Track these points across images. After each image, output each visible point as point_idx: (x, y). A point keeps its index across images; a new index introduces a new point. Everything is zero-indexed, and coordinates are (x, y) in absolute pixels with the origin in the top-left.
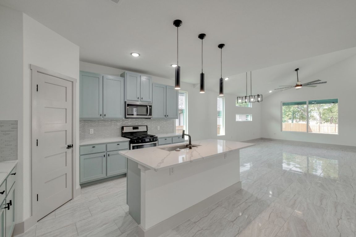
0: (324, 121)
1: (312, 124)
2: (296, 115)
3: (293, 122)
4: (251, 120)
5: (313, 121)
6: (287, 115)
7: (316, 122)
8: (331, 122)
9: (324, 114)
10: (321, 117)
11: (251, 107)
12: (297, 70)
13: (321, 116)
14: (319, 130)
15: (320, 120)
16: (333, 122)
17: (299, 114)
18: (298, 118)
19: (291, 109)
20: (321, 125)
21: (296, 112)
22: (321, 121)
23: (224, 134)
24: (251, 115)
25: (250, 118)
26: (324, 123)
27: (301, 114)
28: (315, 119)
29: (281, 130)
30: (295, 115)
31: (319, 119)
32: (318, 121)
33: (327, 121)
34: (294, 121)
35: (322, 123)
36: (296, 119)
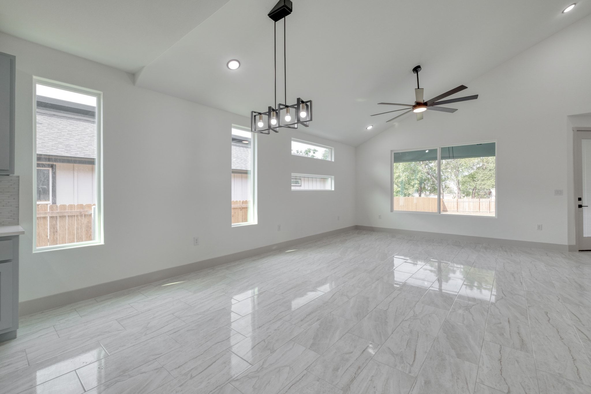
0: (463, 195)
1: (448, 199)
2: (425, 184)
3: (420, 196)
4: (333, 189)
5: (449, 194)
6: (412, 184)
7: (452, 195)
8: (473, 195)
9: (464, 183)
10: (459, 189)
11: (333, 160)
12: (417, 69)
13: (460, 186)
14: (458, 208)
15: (458, 193)
16: (475, 196)
17: (429, 183)
18: (427, 190)
19: (418, 176)
20: (460, 200)
21: (425, 180)
22: (459, 195)
23: (256, 222)
24: (333, 177)
25: (329, 185)
26: (464, 197)
27: (433, 184)
28: (451, 192)
29: (392, 210)
30: (423, 185)
31: (456, 192)
32: (455, 195)
33: (468, 195)
34: (423, 195)
35: (461, 197)
36: (425, 192)
